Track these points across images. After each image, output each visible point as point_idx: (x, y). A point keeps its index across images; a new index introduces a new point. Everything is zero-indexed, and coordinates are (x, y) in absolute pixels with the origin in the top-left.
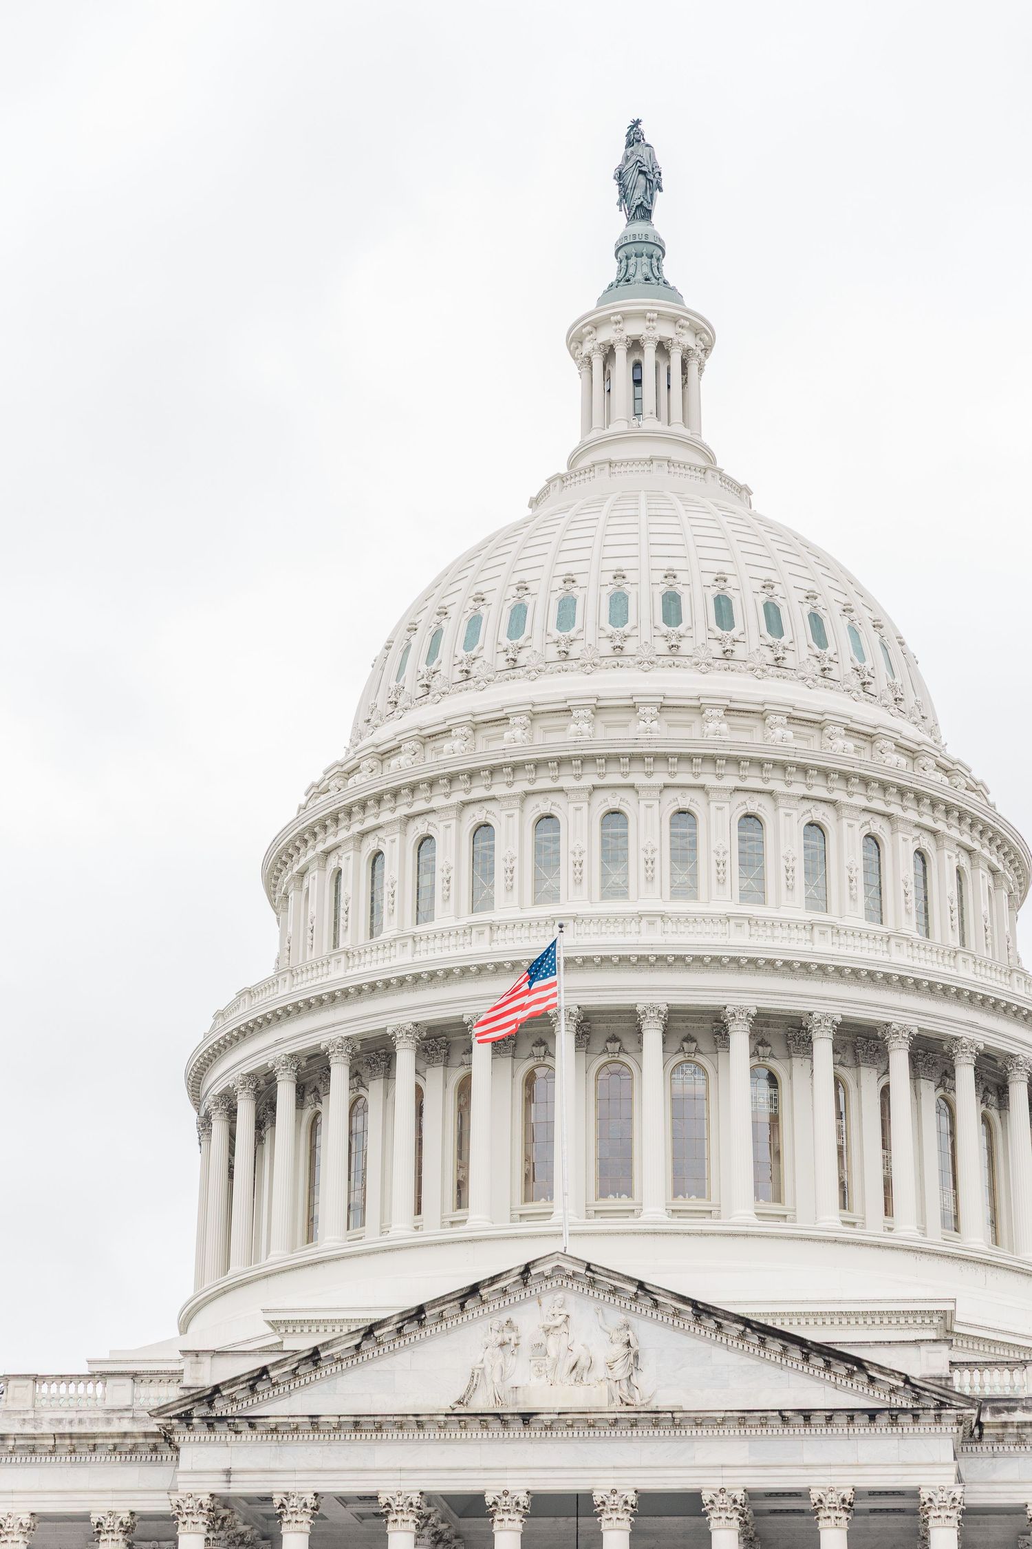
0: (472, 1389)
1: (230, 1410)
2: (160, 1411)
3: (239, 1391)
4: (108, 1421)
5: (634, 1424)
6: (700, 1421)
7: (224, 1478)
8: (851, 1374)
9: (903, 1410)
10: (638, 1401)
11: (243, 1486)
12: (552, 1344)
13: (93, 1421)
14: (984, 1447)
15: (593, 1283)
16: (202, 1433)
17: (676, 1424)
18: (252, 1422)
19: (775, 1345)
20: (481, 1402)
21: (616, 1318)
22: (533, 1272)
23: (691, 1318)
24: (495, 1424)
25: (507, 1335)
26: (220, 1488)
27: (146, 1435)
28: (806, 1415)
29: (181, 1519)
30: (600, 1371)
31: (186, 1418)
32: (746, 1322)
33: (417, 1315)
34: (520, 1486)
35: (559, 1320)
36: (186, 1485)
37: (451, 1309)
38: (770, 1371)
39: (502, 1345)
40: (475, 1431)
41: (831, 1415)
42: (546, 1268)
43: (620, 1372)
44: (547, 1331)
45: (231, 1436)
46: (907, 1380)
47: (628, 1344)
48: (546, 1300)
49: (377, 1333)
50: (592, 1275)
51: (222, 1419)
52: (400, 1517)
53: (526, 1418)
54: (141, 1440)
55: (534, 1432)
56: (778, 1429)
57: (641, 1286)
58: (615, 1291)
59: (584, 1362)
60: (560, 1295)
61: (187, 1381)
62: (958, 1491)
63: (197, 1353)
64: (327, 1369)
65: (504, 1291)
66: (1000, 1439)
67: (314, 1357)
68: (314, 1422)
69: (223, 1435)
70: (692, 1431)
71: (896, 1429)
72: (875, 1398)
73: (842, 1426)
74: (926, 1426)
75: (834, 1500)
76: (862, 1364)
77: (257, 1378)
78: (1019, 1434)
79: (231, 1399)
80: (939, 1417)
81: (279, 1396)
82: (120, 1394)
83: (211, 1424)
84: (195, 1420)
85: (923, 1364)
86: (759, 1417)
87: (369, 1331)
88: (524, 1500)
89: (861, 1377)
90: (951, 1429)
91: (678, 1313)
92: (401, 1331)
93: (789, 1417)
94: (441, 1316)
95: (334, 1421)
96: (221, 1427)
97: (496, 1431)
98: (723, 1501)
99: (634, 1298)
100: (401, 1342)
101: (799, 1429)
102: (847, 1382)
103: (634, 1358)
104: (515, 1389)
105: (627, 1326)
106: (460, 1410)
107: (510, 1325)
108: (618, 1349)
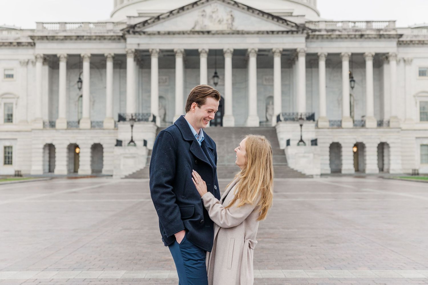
0: (195, 26)
1: (138, 30)
2: (122, 30)
3: (141, 25)
4: (108, 33)
5: (233, 34)
6: (248, 33)
7: (137, 45)
8: (283, 23)
9: (294, 31)
10: (234, 29)
11: (143, 47)
12: (214, 16)
13: (104, 33)
14: (309, 40)
16: (132, 35)
17: (243, 34)
18: (144, 33)
19: (266, 16)
20: (197, 29)
21: (229, 9)
23: (246, 10)
24: (201, 34)
25: (204, 13)
26: (136, 47)
27: (117, 36)
28: (273, 32)
29: (128, 55)
30: (225, 22)
31: (128, 32)
32: (259, 11)
33: (182, 9)
34: (207, 48)
35: (215, 10)
36: (129, 47)
37: (190, 7)
38: (264, 22)
39: (203, 15)
40: (196, 35)
41: (278, 32)
43: (230, 22)
44: (213, 12)
45: (139, 36)
46: (296, 24)
47: (232, 16)
48: (213, 5)
49: (174, 12)
51: (137, 32)
52: (179, 54)
53: (209, 32)
54: (116, 37)
55: (210, 35)
56: (265, 35)
57: (235, 2)
58: (229, 3)
59: (221, 20)
60: (216, 4)
61: (128, 23)
62: (306, 49)
63: (130, 17)
64: (161, 21)
65: (203, 3)
66: (313, 38)
67: (158, 18)
68: (159, 33)
69: (137, 35)
70: (246, 35)
71: (293, 35)
72: (288, 28)
73: (280, 35)
74: (299, 34)
75: (278, 51)
76: (286, 21)
77: (145, 23)
78: (317, 37)
79: (139, 27)
80: (302, 33)
81: (150, 27)
82: (110, 27)
83: (134, 33)
84: (131, 32)
85: (299, 21)
86: (262, 32)
87: (171, 12)
88: (207, 50)
89: (285, 24)
90: (305, 35)
91: (243, 8)
92: (178, 12)
93: (269, 32)
94: (188, 9)
95: (163, 33)
96: (137, 34)
97: (201, 35)
98: (253, 51)
99: (233, 5)
100: (179, 14)
101: (270, 35)
102: (282, 25)
103: (233, 19)
104: (205, 26)
105: (231, 11)
106: (193, 30)
107: (204, 11)
108: (229, 17)
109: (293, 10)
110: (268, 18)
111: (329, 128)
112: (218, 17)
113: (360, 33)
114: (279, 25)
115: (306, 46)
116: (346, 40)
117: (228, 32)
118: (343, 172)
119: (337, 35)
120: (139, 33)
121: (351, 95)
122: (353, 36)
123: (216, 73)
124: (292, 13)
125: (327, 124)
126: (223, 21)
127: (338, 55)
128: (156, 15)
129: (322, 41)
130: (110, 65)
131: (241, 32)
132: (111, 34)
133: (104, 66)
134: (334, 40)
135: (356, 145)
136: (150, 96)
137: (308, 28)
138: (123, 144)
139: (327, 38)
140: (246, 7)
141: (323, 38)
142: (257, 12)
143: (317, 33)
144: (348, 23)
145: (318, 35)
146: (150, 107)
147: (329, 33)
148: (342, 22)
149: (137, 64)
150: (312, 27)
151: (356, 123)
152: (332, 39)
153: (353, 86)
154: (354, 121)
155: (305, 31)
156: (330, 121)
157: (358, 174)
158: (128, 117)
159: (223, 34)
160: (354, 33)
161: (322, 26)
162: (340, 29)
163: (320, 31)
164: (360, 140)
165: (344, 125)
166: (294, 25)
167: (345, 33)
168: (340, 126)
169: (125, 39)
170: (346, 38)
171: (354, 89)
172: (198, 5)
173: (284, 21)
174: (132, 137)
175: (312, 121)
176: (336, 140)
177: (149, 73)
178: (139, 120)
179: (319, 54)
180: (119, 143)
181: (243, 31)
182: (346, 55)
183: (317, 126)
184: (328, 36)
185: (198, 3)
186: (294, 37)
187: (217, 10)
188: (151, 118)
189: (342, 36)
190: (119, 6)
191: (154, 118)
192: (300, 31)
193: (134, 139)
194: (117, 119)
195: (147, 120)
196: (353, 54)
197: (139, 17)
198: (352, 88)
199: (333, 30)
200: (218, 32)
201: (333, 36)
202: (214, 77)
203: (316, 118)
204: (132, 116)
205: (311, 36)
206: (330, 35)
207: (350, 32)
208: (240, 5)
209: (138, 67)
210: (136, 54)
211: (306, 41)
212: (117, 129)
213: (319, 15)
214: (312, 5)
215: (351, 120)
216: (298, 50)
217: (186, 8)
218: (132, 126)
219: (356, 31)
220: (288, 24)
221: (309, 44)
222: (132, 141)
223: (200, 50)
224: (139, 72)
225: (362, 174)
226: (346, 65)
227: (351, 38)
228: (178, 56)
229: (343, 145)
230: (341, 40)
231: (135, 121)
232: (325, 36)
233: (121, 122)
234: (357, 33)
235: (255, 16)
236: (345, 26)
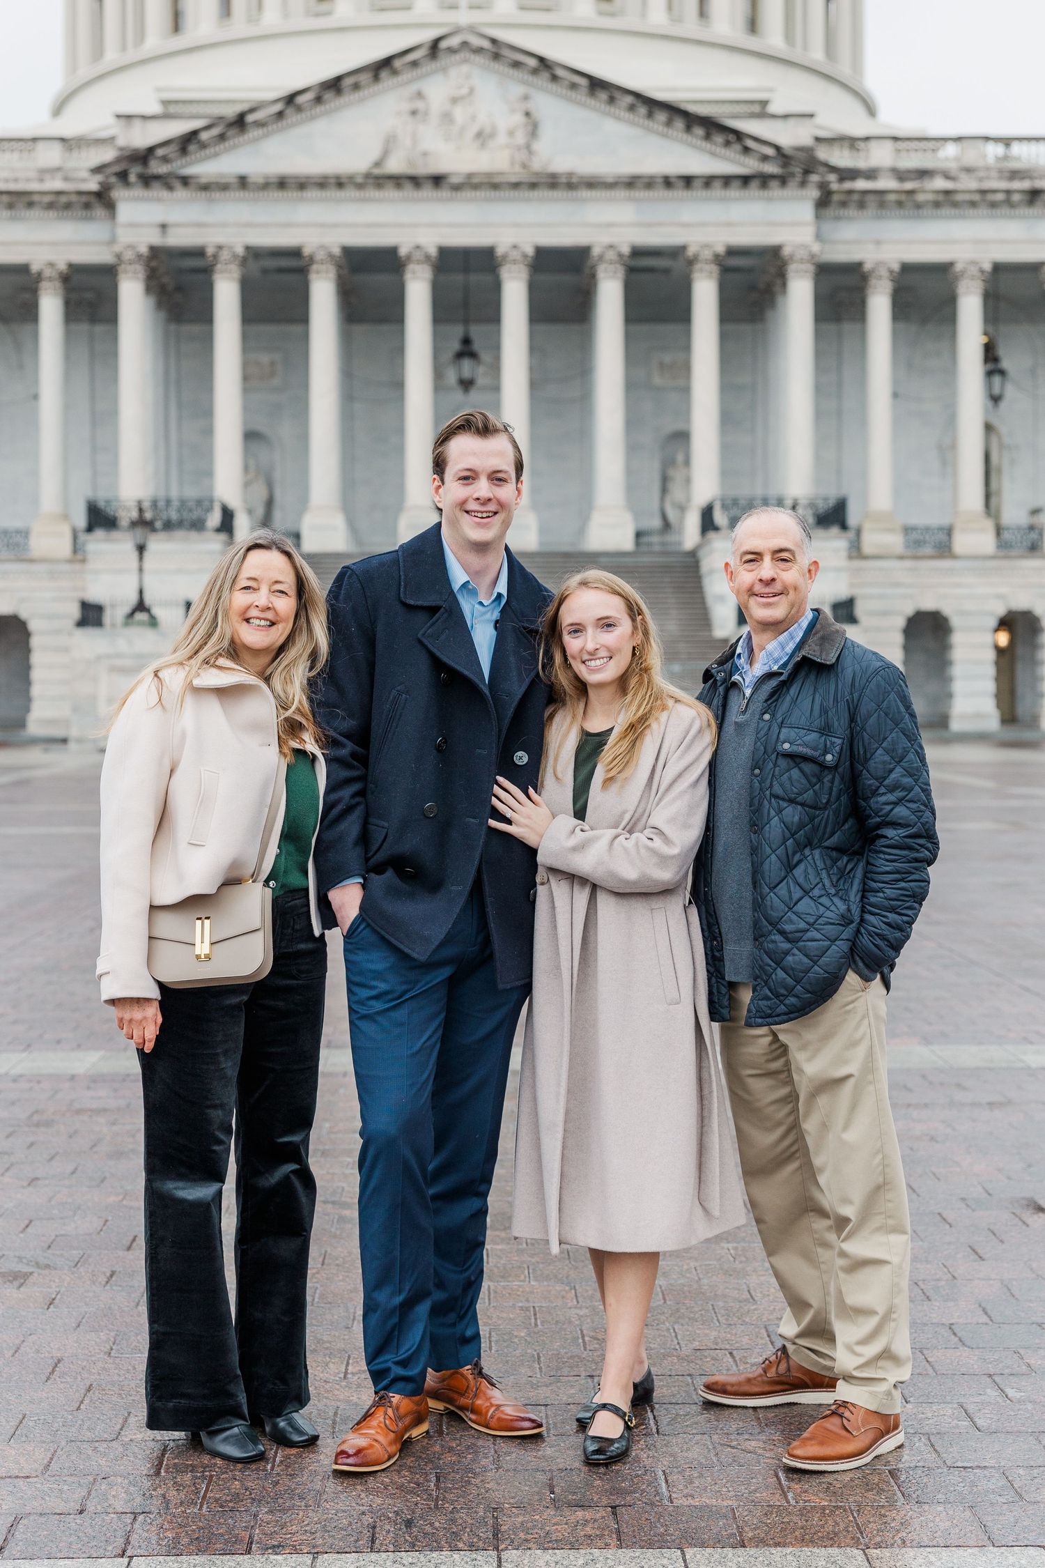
0: (386, 154)
1: (163, 169)
2: (97, 170)
3: (172, 153)
4: (41, 180)
5: (533, 186)
6: (592, 184)
7: (158, 231)
8: (727, 144)
9: (773, 177)
10: (537, 165)
11: (179, 238)
12: (459, 113)
13: (28, 180)
14: (830, 212)
15: (496, 56)
16: (138, 192)
17: (571, 186)
18: (185, 181)
19: (662, 116)
20: (395, 165)
21: (517, 90)
22: (443, 44)
23: (584, 90)
24: (408, 186)
25: (419, 105)
26: (156, 239)
27: (80, 193)
28: (688, 181)
29: (121, 269)
31: (123, 176)
32: (637, 95)
33: (334, 85)
34: (430, 241)
35: (465, 91)
36: (126, 237)
37: (364, 78)
38: (654, 140)
39: (414, 113)
40: (390, 193)
41: (709, 181)
42: (454, 42)
43: (520, 138)
44: (455, 100)
45: (165, 194)
46: (778, 148)
47: (528, 114)
48: (453, 72)
49: (300, 100)
50: (497, 51)
51: (157, 177)
52: (323, 267)
53: (437, 180)
54: (74, 198)
55: (444, 193)
56: (661, 193)
57: (542, 60)
58: (516, 65)
59: (488, 130)
60: (465, 68)
61: (121, 142)
62: (816, 248)
63: (129, 117)
64: (254, 133)
65: (415, 64)
66: (844, 204)
67: (240, 122)
68: (243, 182)
69: (158, 192)
70: (585, 193)
71: (766, 193)
72: (749, 165)
73: (717, 191)
74: (792, 191)
75: (707, 254)
76: (739, 135)
77: (187, 142)
78: (862, 200)
79: (165, 159)
80: (803, 184)
81: (208, 158)
82: (50, 156)
83: (147, 181)
84: (132, 178)
85: (789, 136)
86: (646, 180)
87: (290, 99)
88: (433, 252)
89: (738, 147)
90: (813, 193)
91: (573, 86)
92: (318, 100)
93: (672, 180)
94: (356, 87)
95: (261, 181)
96: (156, 184)
97: (409, 191)
98: (611, 255)
99: (535, 72)
100: (319, 109)
101: (680, 193)
102: (723, 151)
103: (533, 127)
104: (425, 154)
105: (526, 98)
106: (377, 171)
107: (420, 95)
108: (519, 119)
109: (771, 90)
110: (669, 123)
111: (901, 558)
112: (473, 118)
113: (1026, 185)
114: (713, 154)
115: (819, 237)
116: (971, 212)
117: (513, 179)
118: (956, 726)
119: (937, 192)
120: (166, 182)
121: (989, 428)
122: (1000, 197)
123: (466, 341)
124: (764, 103)
125: (895, 541)
126: (492, 135)
127: (942, 271)
128: (231, 112)
129: (879, 218)
130: (50, 307)
131: (564, 180)
132: (57, 184)
133: (30, 313)
134: (924, 212)
135: (1007, 622)
136: (209, 431)
137: (826, 165)
138: (107, 618)
139: (900, 204)
140: (583, 82)
141: (882, 205)
142: (629, 99)
143: (861, 184)
144: (980, 143)
145: (865, 192)
146: (209, 473)
147: (909, 186)
148: (958, 139)
149: (160, 305)
150: (841, 158)
151: (1006, 535)
152: (919, 206)
153: (996, 391)
154: (999, 530)
155: (814, 178)
156: (907, 530)
157: (1012, 733)
158: (127, 515)
159: (495, 186)
160: (1004, 185)
161: (880, 156)
162: (952, 166)
163: (871, 174)
164: (1021, 602)
165: (962, 542)
166: (770, 151)
167: (968, 183)
168: (944, 549)
169: (110, 206)
170: (973, 204)
171: (1003, 405)
172: (395, 72)
173: (731, 137)
174: (141, 592)
175: (835, 530)
176: (928, 605)
177: (207, 342)
178: (168, 526)
179: (867, 267)
180: (91, 615)
181: (570, 175)
182: (974, 270)
183: (856, 551)
184: (903, 197)
185: (397, 63)
186: (770, 199)
187: (472, 91)
188: (215, 519)
189: (959, 197)
190: (85, 72)
191: (228, 517)
192: (793, 175)
193: (148, 600)
194: (81, 520)
195: (198, 525)
196: (998, 268)
197: (166, 116)
198: (995, 399)
199: (923, 174)
200: (475, 180)
201: (921, 197)
202: (460, 355)
203: (853, 519)
204: (141, 510)
205: (836, 198)
206: (911, 193)
207: (988, 178)
208: (560, 72)
209: (162, 315)
210: (154, 264)
211: (818, 217)
212: (83, 561)
213: (871, 110)
214: (843, 69)
215: (989, 525)
216: (786, 251)
217: (348, 82)
218: (141, 549)
219: (1014, 175)
220: (746, 150)
221: (827, 227)
222: (141, 606)
223: (403, 252)
224: (166, 334)
225: (1027, 735)
226: (970, 308)
227: (994, 205)
228: (318, 272)
229: (955, 621)
230: (953, 211)
231: (154, 530)
232: (892, 197)
233: (99, 533)
234: (1017, 185)
235: (618, 118)
236: (971, 155)
